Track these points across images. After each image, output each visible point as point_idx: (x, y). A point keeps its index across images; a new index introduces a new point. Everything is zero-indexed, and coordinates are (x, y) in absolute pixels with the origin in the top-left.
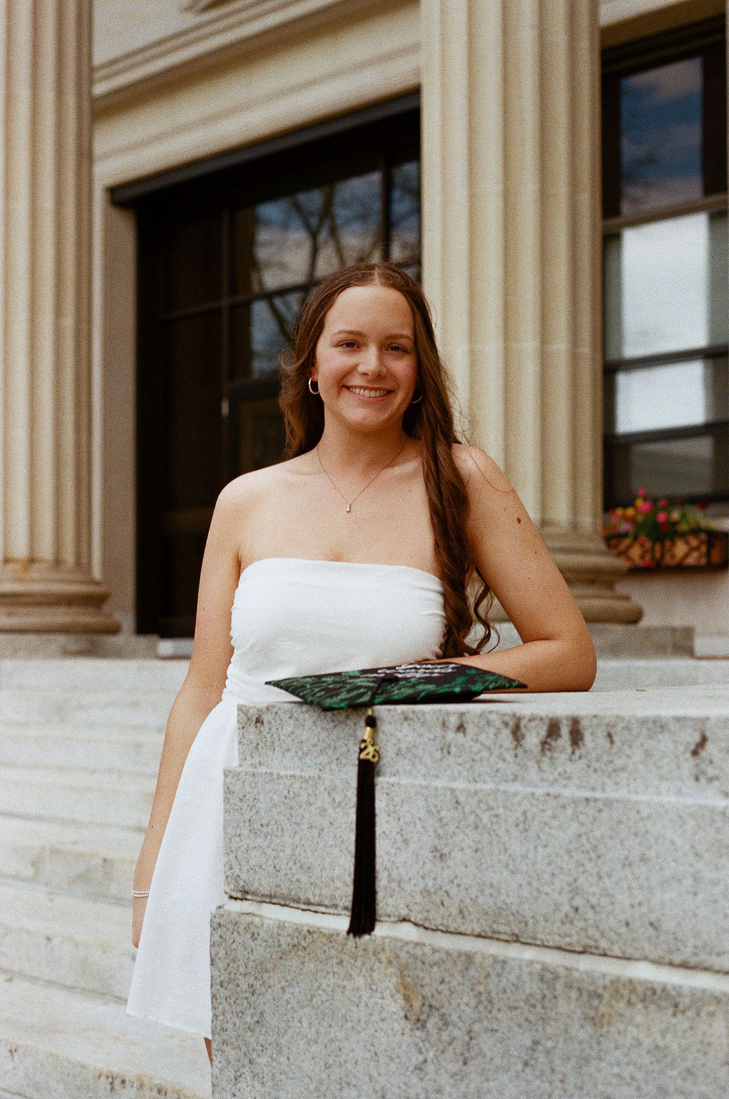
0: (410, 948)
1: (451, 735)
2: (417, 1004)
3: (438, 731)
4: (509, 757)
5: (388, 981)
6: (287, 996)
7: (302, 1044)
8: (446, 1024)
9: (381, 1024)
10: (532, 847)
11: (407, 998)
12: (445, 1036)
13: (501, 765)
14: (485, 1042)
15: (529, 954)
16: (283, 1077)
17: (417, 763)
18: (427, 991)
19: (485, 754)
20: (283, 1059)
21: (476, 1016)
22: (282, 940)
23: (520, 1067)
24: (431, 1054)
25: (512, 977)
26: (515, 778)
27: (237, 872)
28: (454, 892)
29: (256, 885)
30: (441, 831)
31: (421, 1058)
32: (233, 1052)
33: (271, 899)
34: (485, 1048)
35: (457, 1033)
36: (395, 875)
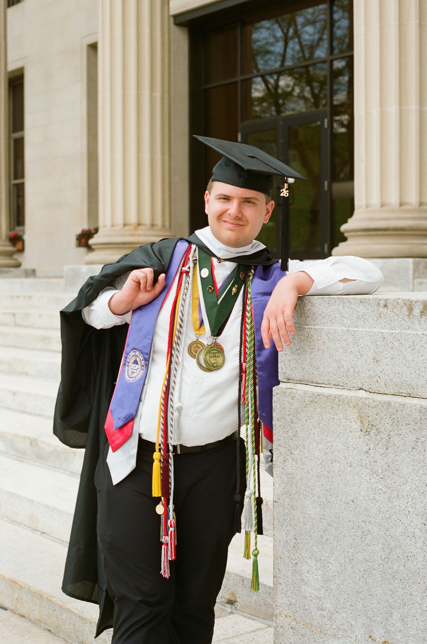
0: (363, 400)
1: (381, 309)
2: (366, 425)
3: (376, 308)
4: (406, 318)
5: (353, 414)
6: (308, 424)
7: (315, 444)
8: (379, 433)
9: (350, 434)
10: (416, 357)
11: (362, 422)
12: (378, 438)
13: (403, 322)
14: (396, 439)
15: (415, 401)
16: (306, 459)
17: (366, 322)
18: (371, 419)
19: (396, 317)
20: (306, 451)
21: (391, 429)
22: (306, 399)
23: (411, 449)
24: (372, 446)
25: (407, 412)
26: (409, 328)
27: (285, 370)
28: (382, 376)
29: (293, 376)
30: (377, 351)
31: (368, 448)
32: (283, 449)
33: (300, 382)
34: (396, 442)
35: (383, 436)
36: (356, 370)
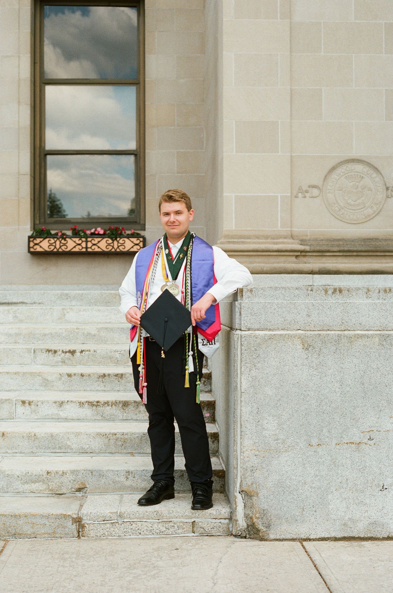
0: (304, 335)
1: (309, 292)
2: (306, 346)
3: (306, 291)
4: (324, 295)
5: (298, 342)
6: (267, 349)
7: (272, 359)
8: (314, 348)
9: (296, 351)
10: (332, 312)
11: (303, 345)
12: (314, 351)
13: (322, 297)
14: (324, 350)
15: (333, 332)
16: (266, 368)
17: (300, 298)
18: (309, 343)
19: (318, 295)
20: (266, 364)
21: (322, 346)
22: (266, 338)
23: (333, 353)
24: (310, 355)
25: (331, 337)
26: (325, 300)
27: (246, 325)
28: (312, 323)
29: (253, 327)
30: (309, 311)
31: (307, 356)
32: (249, 365)
33: (258, 330)
34: (324, 351)
35: (317, 350)
36: (296, 321)
